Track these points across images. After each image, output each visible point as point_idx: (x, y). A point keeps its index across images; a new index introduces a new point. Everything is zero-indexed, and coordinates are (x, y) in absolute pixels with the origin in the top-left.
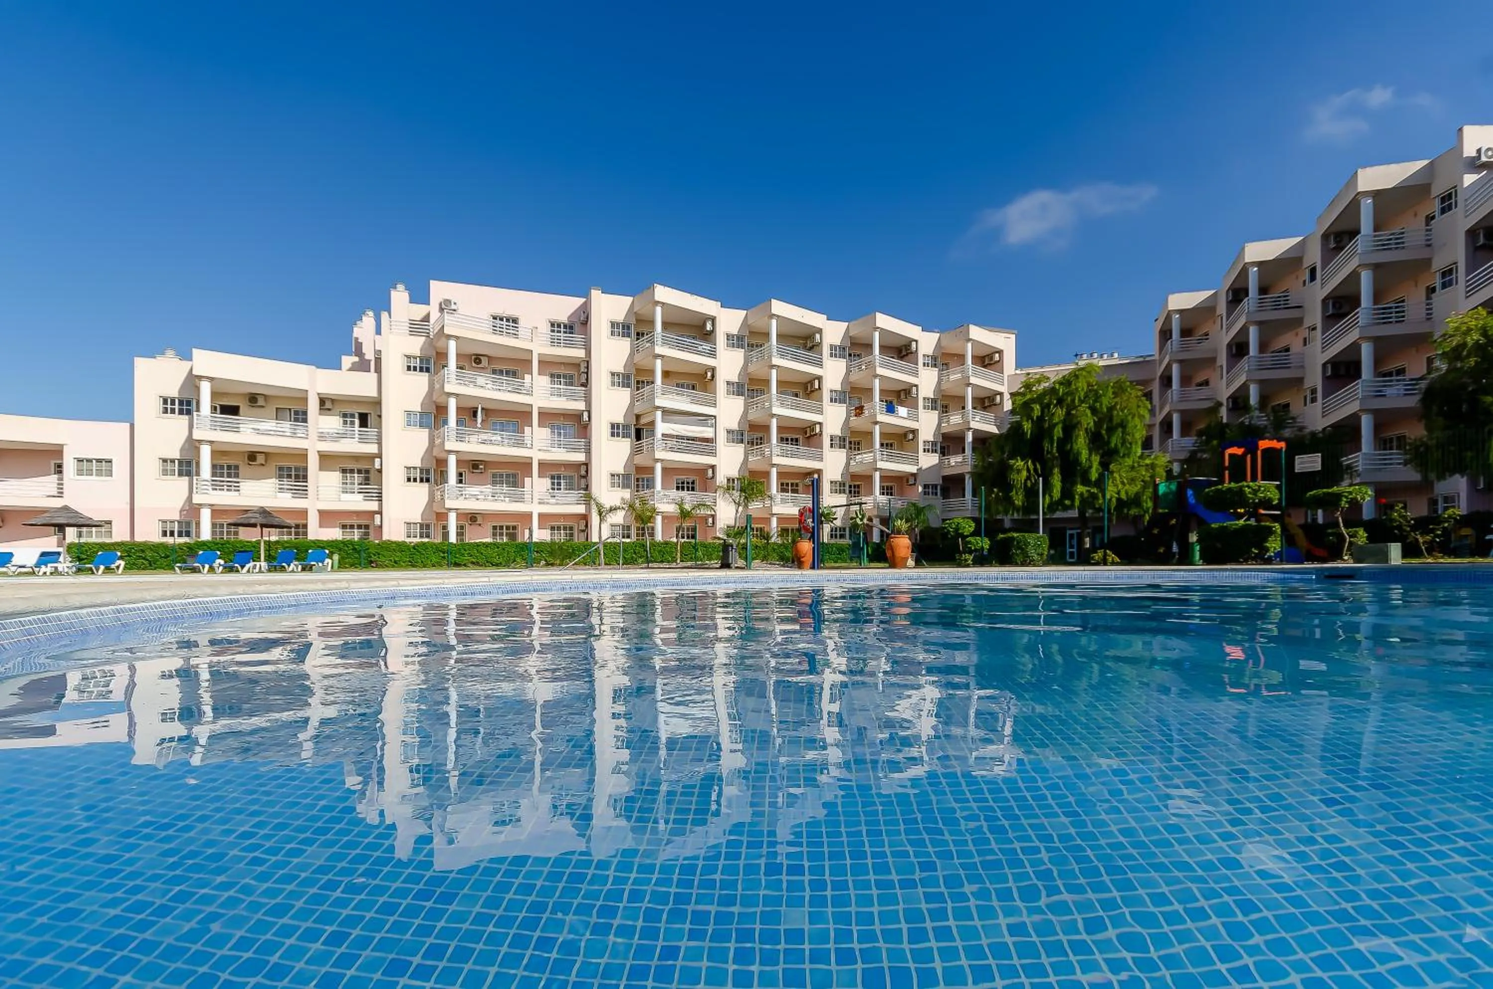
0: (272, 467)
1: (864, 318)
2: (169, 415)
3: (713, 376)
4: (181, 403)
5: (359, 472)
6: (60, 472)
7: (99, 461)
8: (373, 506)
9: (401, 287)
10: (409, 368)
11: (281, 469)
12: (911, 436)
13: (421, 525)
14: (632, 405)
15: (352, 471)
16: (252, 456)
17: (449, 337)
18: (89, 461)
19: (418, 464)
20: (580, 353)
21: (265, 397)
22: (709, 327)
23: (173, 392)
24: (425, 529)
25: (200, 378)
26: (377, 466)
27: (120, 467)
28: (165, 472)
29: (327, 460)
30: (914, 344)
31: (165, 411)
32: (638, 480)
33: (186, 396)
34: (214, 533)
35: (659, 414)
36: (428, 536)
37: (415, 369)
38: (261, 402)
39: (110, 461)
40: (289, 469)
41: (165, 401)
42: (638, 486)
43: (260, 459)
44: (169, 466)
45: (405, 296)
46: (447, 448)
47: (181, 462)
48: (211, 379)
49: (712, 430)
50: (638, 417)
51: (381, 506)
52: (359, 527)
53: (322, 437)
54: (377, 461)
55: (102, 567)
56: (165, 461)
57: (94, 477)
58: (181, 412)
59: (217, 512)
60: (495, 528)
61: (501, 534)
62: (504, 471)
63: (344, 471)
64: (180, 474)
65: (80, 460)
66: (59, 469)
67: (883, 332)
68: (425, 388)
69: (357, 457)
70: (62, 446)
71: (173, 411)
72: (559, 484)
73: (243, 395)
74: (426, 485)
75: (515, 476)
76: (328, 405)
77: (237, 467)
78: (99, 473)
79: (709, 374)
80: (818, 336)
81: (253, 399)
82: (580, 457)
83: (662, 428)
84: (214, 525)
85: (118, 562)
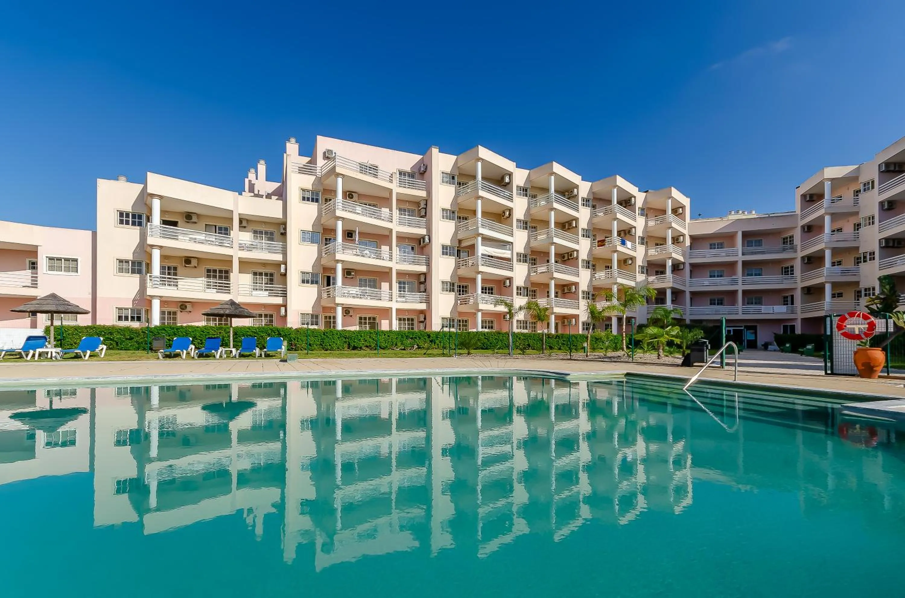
0: (202, 270)
1: (605, 179)
2: (124, 225)
3: (510, 215)
4: (134, 216)
5: (266, 275)
6: (34, 268)
7: (67, 260)
8: (279, 300)
9: (293, 140)
10: (304, 199)
11: (209, 271)
12: (630, 262)
13: (312, 315)
14: (456, 233)
15: (261, 274)
16: (188, 260)
17: (338, 175)
18: (59, 259)
19: (310, 270)
20: (423, 194)
21: (198, 216)
22: (507, 180)
23: (128, 208)
24: (315, 318)
25: (152, 196)
26: (283, 270)
27: (85, 265)
28: (121, 270)
29: (245, 265)
30: (633, 199)
31: (121, 222)
32: (460, 286)
33: (138, 211)
34: (162, 319)
35: (480, 239)
36: (317, 324)
37: (308, 199)
38: (194, 219)
39: (76, 260)
40: (215, 271)
41: (121, 214)
42: (460, 291)
43: (194, 262)
44: (125, 266)
45: (296, 146)
46: (337, 258)
47: (133, 263)
48: (161, 197)
49: (510, 252)
50: (460, 241)
51: (285, 301)
52: (266, 316)
53: (242, 247)
54: (283, 266)
55: (89, 352)
56: (121, 261)
57: (63, 273)
58: (134, 224)
59: (164, 302)
60: (361, 318)
61: (365, 323)
62: (367, 278)
63: (255, 274)
64: (133, 272)
65: (51, 259)
66: (34, 266)
67: (620, 190)
68: (315, 214)
69: (265, 264)
70: (37, 246)
71: (127, 223)
72: (404, 288)
73: (181, 213)
74: (316, 286)
75: (374, 281)
76: (244, 224)
77: (175, 269)
78: (67, 269)
79: (507, 213)
80: (576, 190)
81: (188, 216)
82: (423, 269)
83: (482, 249)
84: (162, 313)
85: (101, 346)
